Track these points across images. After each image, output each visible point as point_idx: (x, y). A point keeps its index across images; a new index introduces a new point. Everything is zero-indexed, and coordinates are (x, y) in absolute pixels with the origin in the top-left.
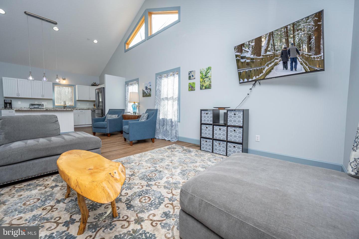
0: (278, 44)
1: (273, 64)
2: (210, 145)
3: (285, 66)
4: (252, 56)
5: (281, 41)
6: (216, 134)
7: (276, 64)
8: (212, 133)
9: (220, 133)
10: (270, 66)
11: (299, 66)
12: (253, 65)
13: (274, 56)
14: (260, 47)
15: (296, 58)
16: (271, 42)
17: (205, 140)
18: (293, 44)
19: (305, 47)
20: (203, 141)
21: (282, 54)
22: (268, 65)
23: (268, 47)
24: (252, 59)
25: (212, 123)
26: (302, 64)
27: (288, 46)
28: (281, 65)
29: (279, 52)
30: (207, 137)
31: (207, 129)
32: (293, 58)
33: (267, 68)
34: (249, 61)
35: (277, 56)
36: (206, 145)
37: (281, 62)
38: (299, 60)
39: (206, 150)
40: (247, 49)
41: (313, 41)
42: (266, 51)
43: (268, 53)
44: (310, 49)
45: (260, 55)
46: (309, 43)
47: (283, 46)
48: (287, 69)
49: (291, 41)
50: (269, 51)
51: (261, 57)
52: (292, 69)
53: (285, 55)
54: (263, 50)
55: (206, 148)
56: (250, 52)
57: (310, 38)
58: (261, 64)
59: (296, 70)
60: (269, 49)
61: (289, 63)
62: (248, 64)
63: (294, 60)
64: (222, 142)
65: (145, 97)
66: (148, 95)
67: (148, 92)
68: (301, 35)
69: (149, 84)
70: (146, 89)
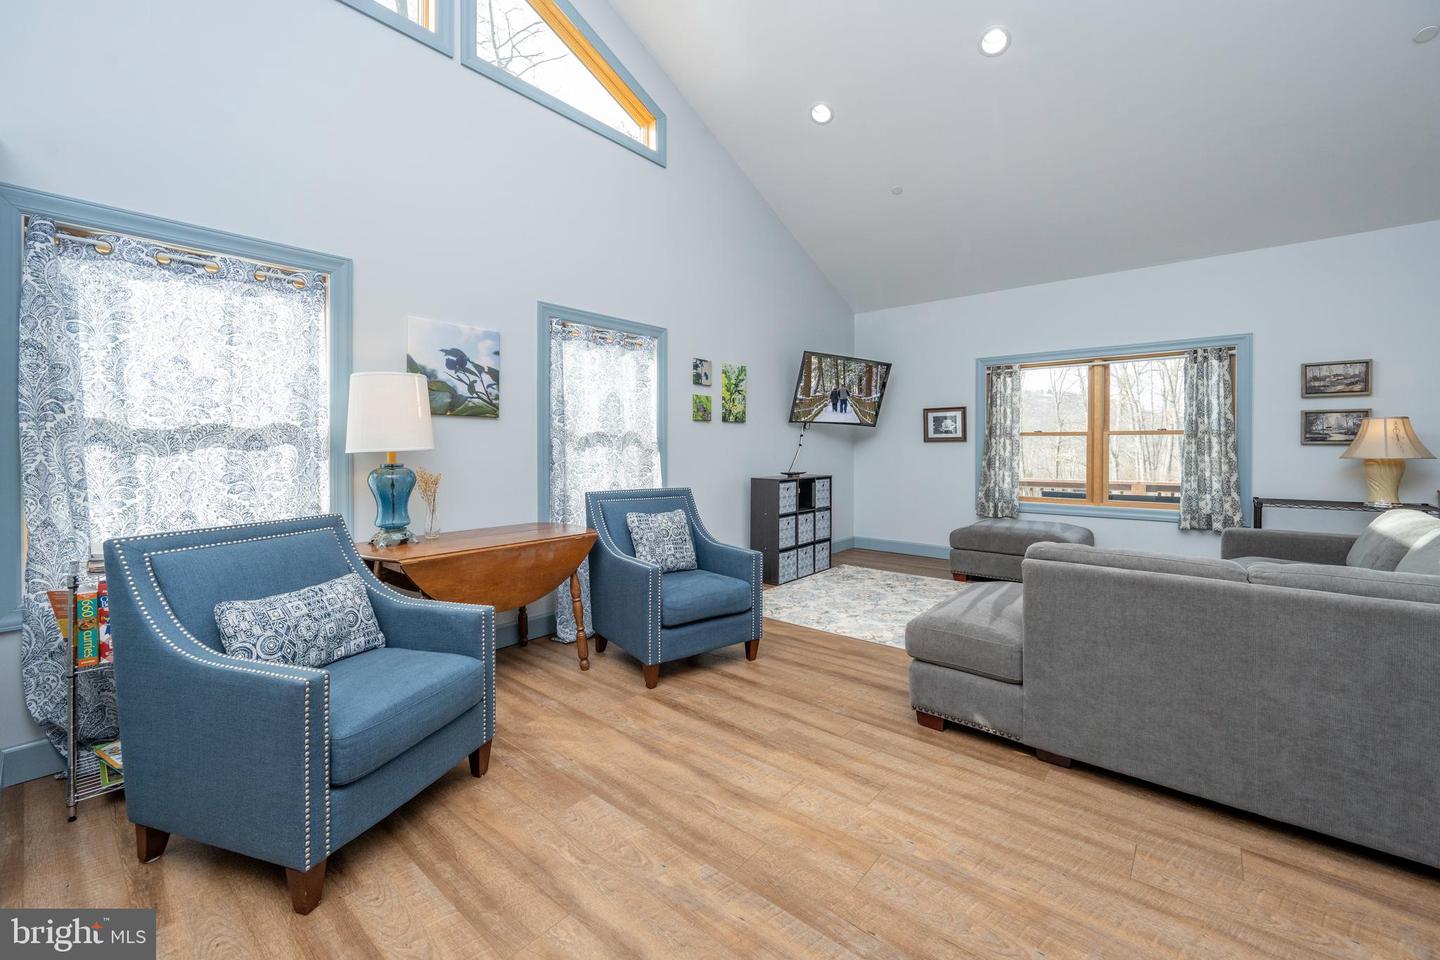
0: (827, 385)
2: (793, 564)
3: (835, 408)
6: (802, 532)
7: (826, 406)
8: (795, 533)
9: (807, 528)
10: (819, 407)
11: (849, 408)
13: (824, 397)
14: (810, 387)
15: (847, 400)
16: (821, 382)
17: (786, 554)
18: (844, 385)
19: (855, 389)
21: (832, 394)
22: (817, 407)
23: (817, 388)
25: (795, 509)
27: (838, 388)
28: (830, 407)
30: (789, 545)
31: (789, 526)
32: (843, 400)
33: (815, 410)
36: (788, 565)
37: (831, 404)
38: (849, 402)
39: (790, 578)
41: (864, 382)
42: (816, 391)
43: (818, 394)
44: (860, 391)
45: (810, 396)
46: (860, 384)
47: (833, 388)
48: (836, 413)
49: (841, 382)
50: (819, 391)
51: (811, 398)
53: (835, 396)
54: (812, 390)
55: (789, 574)
57: (860, 380)
58: (810, 406)
61: (839, 404)
63: (844, 402)
64: (807, 548)
65: (444, 414)
66: (477, 407)
67: (471, 387)
68: (852, 376)
69: (489, 343)
70: (450, 365)
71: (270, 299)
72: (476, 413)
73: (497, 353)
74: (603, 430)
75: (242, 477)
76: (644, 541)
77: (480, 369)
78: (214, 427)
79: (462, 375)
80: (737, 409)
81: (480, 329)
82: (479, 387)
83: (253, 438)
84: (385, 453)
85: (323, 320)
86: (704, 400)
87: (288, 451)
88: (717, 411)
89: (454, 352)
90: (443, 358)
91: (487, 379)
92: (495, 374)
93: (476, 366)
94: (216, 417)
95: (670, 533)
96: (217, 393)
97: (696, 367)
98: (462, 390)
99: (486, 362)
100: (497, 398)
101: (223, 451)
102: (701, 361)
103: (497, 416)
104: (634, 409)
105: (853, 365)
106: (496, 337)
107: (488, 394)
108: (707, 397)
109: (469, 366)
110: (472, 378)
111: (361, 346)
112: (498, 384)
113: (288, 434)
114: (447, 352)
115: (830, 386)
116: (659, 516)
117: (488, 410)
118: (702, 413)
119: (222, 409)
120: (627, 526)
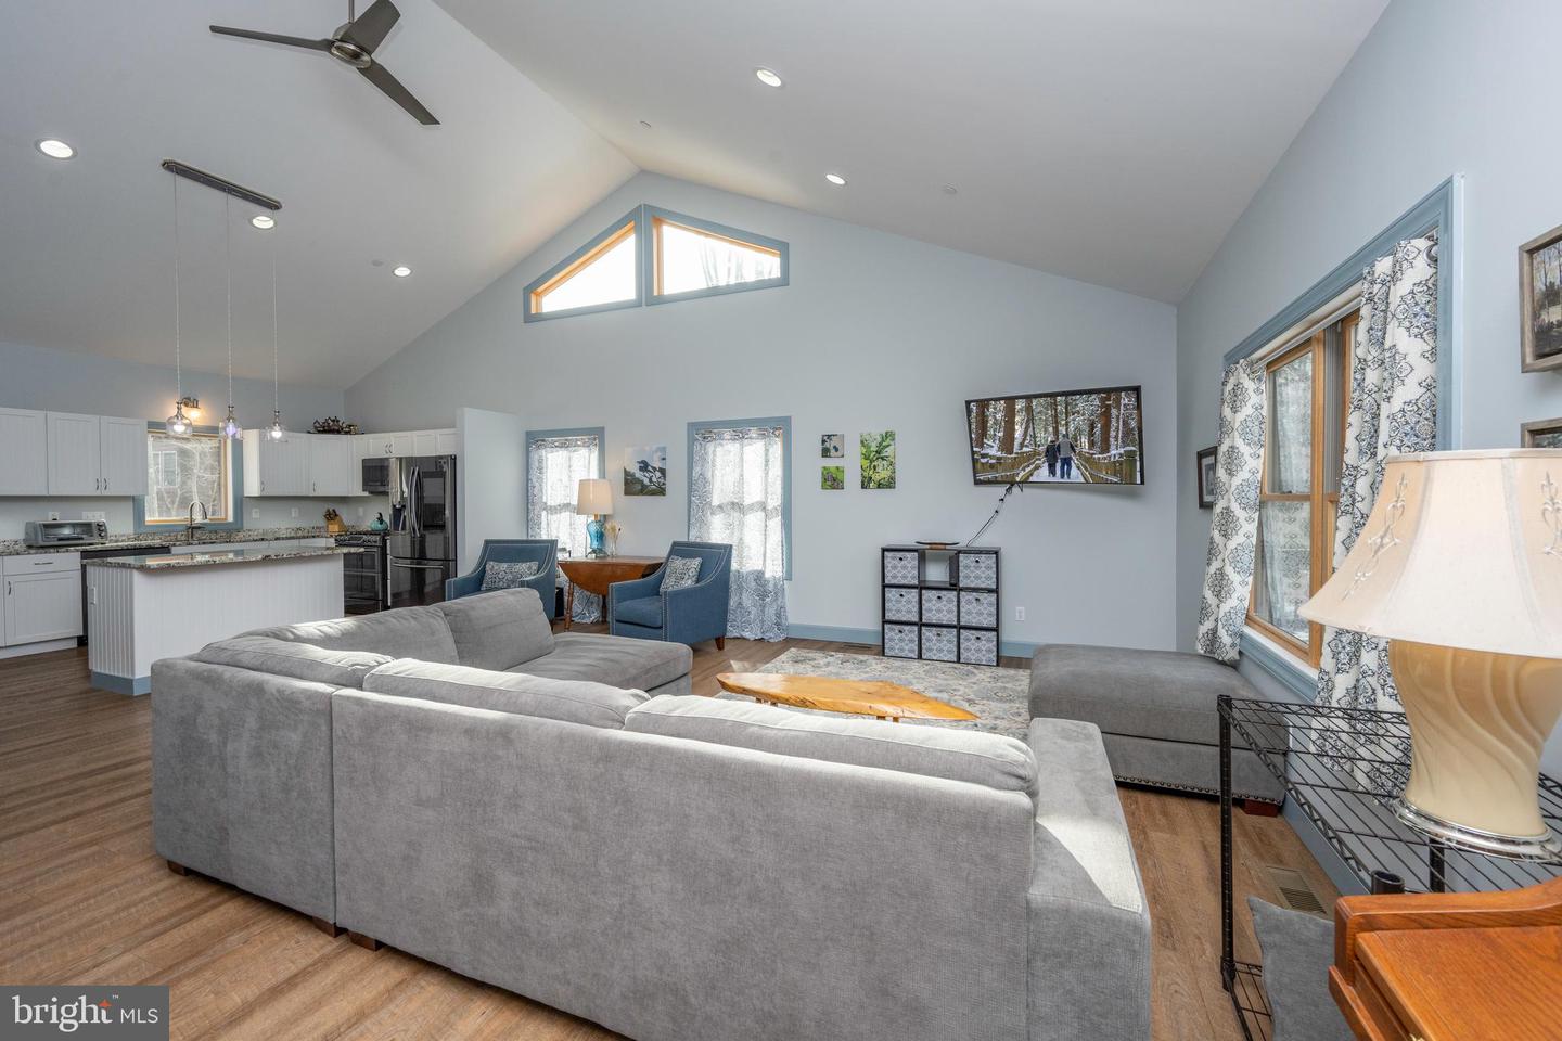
0: (1041, 435)
1: (1032, 467)
2: (911, 641)
3: (1052, 471)
4: (999, 454)
5: (1046, 430)
6: (930, 610)
7: (1037, 468)
8: (916, 609)
9: (939, 608)
10: (1027, 470)
11: (1074, 471)
12: (1000, 468)
13: (1035, 454)
14: (1013, 439)
15: (1070, 458)
16: (1030, 430)
17: (898, 627)
18: (1066, 436)
19: (1084, 442)
20: (893, 630)
21: (1047, 451)
22: (1024, 469)
23: (1024, 440)
24: (999, 458)
25: (916, 582)
26: (1079, 468)
27: (1057, 439)
28: (1045, 469)
29: (1042, 449)
30: (904, 619)
31: (904, 599)
32: (1065, 459)
33: (1022, 473)
34: (993, 461)
35: (1040, 455)
36: (901, 640)
37: (1046, 464)
38: (1075, 461)
39: (903, 654)
40: (990, 443)
41: (1098, 430)
42: (1022, 445)
43: (1025, 449)
45: (1011, 453)
47: (1049, 439)
48: (1054, 475)
50: (1027, 446)
51: (1013, 456)
52: (1062, 477)
53: (1052, 453)
54: (1017, 444)
55: (902, 650)
56: (996, 448)
57: (1091, 428)
58: (1013, 467)
59: (1069, 477)
60: (1027, 442)
61: (1058, 465)
62: (992, 466)
63: (1067, 462)
64: (945, 629)
65: (638, 494)
66: (654, 490)
67: (650, 480)
68: (1078, 422)
69: (659, 454)
70: (641, 469)
71: (583, 452)
72: (653, 493)
73: (664, 458)
77: (654, 469)
79: (646, 473)
80: (883, 473)
81: (654, 447)
82: (654, 480)
85: (595, 456)
86: (833, 470)
88: (852, 478)
89: (644, 462)
90: (638, 466)
91: (658, 474)
92: (663, 471)
93: (652, 466)
97: (824, 442)
98: (646, 481)
99: (657, 465)
100: (664, 483)
101: (568, 513)
102: (829, 436)
103: (665, 494)
105: (1081, 403)
106: (663, 449)
107: (659, 483)
108: (838, 468)
109: (650, 468)
110: (651, 473)
111: (610, 466)
112: (664, 476)
114: (639, 462)
115: (1045, 437)
117: (660, 491)
118: (832, 481)
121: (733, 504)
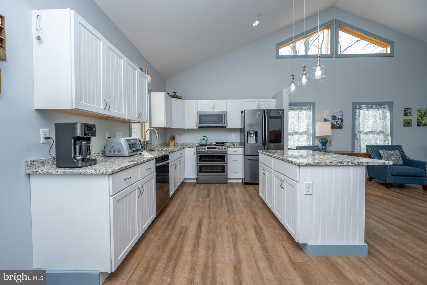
66: (338, 127)
67: (337, 123)
69: (341, 113)
70: (332, 119)
71: (303, 112)
72: (338, 128)
73: (342, 115)
74: (372, 130)
75: (300, 140)
76: (385, 157)
77: (339, 119)
78: (296, 132)
79: (335, 121)
80: (424, 122)
81: (339, 111)
82: (338, 123)
83: (301, 134)
84: (322, 136)
85: (311, 113)
86: (408, 120)
87: (305, 136)
88: (414, 123)
89: (333, 116)
90: (331, 117)
91: (340, 121)
92: (342, 119)
93: (338, 118)
94: (297, 131)
95: (394, 155)
96: (297, 127)
97: (405, 111)
98: (335, 123)
99: (340, 117)
100: (342, 124)
101: (298, 136)
102: (408, 109)
103: (342, 128)
104: (382, 125)
106: (342, 112)
107: (340, 124)
108: (410, 119)
109: (336, 118)
110: (337, 121)
111: (317, 117)
112: (342, 121)
113: (305, 133)
114: (332, 116)
116: (390, 151)
117: (341, 127)
118: (408, 124)
119: (297, 129)
120: (379, 153)
121: (370, 131)
